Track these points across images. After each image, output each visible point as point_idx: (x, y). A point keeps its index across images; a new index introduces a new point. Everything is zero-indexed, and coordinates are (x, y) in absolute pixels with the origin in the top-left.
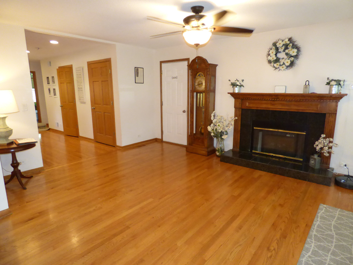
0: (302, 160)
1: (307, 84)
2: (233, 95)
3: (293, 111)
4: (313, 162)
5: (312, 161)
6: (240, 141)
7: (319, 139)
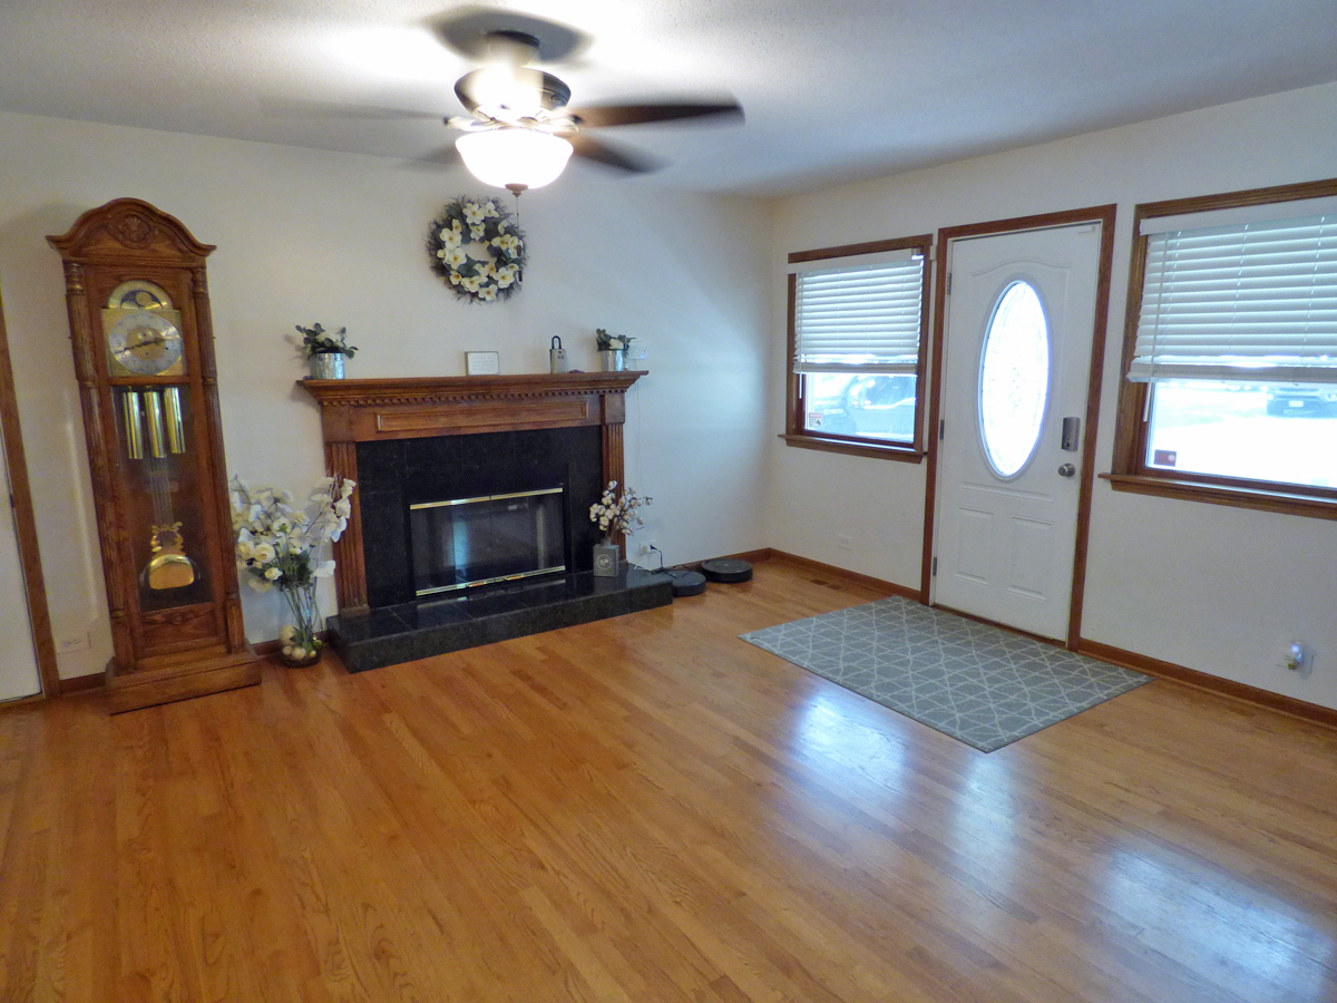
0: (563, 568)
1: (557, 346)
2: (317, 391)
3: (527, 428)
4: (607, 561)
5: (603, 558)
6: (366, 568)
7: (603, 496)
